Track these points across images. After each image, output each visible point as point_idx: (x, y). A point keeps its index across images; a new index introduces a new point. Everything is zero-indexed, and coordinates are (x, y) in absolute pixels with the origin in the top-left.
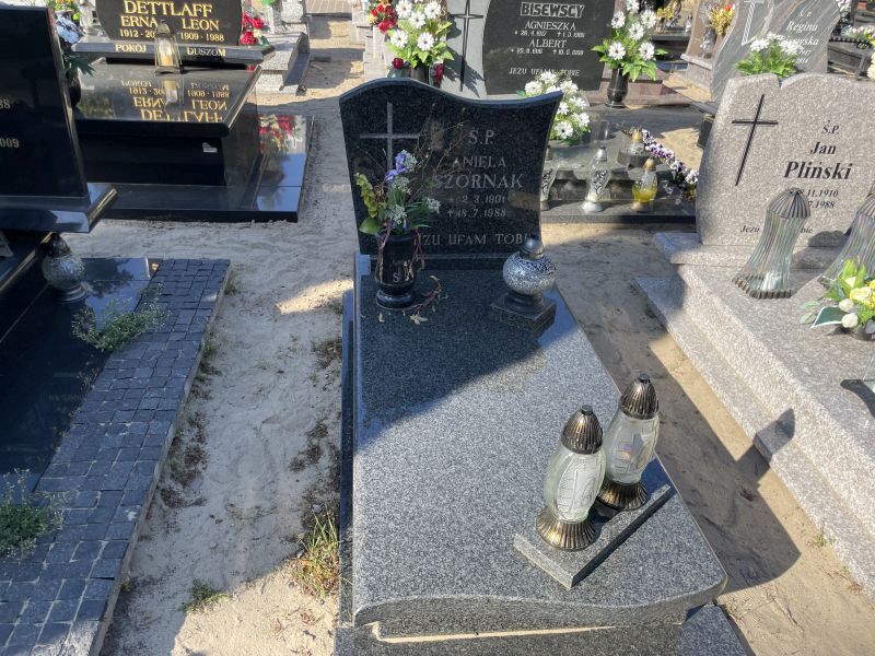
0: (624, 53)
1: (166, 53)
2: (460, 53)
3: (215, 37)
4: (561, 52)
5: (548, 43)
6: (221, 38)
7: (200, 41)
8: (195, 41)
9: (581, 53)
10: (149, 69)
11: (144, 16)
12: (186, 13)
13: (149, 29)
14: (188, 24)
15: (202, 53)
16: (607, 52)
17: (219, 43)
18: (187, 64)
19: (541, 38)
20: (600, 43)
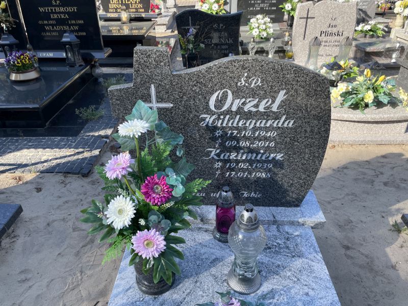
0: (291, 7)
1: (124, 16)
2: (229, 11)
3: (141, 10)
4: (267, 8)
5: (262, 5)
6: (143, 10)
7: (136, 12)
8: (134, 12)
9: (275, 8)
10: (119, 23)
11: (117, 4)
12: (131, 2)
13: (118, 8)
14: (132, 6)
15: (137, 16)
16: (285, 7)
17: (142, 12)
18: (132, 20)
19: (259, 4)
20: (282, 4)
